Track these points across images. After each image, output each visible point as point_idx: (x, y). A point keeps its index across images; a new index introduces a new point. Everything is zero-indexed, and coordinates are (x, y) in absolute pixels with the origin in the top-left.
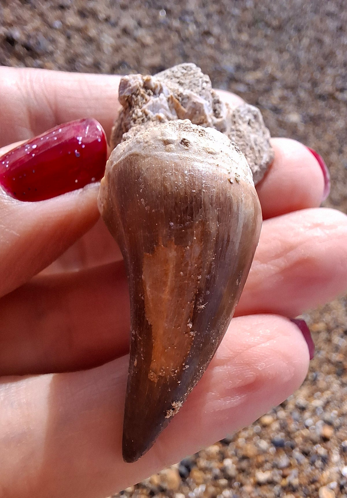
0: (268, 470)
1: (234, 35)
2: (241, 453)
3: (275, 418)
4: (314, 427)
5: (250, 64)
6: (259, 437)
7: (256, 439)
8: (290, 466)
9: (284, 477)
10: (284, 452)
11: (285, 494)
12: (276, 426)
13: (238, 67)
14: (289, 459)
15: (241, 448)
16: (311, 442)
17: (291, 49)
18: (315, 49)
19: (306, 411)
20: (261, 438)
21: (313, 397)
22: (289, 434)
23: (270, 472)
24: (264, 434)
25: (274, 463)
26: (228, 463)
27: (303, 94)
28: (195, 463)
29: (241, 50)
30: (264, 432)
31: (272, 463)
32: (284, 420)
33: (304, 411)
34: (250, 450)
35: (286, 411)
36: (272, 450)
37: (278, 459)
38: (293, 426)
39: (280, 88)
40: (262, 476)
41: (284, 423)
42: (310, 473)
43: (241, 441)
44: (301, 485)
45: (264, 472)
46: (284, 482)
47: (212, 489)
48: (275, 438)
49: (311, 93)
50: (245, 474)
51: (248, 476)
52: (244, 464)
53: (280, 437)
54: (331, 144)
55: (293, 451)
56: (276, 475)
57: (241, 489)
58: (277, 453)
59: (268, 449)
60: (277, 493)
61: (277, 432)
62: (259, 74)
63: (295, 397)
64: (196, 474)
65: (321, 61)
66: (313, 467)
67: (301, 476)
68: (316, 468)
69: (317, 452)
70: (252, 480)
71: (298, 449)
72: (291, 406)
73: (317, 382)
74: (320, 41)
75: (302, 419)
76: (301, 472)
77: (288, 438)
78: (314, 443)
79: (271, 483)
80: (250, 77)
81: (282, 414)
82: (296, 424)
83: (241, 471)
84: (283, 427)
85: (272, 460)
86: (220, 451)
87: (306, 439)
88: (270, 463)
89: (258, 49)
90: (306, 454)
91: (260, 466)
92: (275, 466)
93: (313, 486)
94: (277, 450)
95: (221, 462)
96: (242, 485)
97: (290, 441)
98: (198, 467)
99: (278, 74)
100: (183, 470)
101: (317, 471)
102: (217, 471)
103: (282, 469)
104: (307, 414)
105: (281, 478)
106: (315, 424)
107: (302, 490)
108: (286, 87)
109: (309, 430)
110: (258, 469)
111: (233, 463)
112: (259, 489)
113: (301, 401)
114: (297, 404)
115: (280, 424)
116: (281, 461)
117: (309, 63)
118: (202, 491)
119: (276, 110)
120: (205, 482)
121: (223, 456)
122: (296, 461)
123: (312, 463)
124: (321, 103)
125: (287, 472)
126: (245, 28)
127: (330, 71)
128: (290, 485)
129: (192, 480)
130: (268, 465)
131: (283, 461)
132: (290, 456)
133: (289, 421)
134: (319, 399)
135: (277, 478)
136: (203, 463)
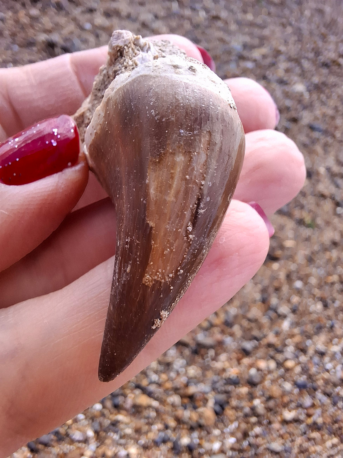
0: (294, 409)
1: (240, 16)
2: (267, 394)
3: (297, 362)
4: (333, 370)
5: (256, 41)
6: (282, 379)
7: (280, 381)
8: (313, 406)
9: (309, 416)
10: (307, 393)
11: (310, 431)
12: (298, 369)
13: (245, 46)
14: (312, 399)
15: (268, 389)
16: (331, 384)
17: (293, 23)
18: (317, 19)
19: (326, 356)
20: (285, 380)
21: (332, 343)
22: (310, 377)
23: (296, 412)
24: (287, 377)
25: (298, 403)
26: (257, 402)
27: (306, 64)
28: (228, 403)
29: (247, 30)
30: (288, 375)
31: (297, 402)
32: (305, 364)
33: (324, 357)
34: (276, 391)
35: (306, 356)
36: (296, 391)
37: (302, 399)
38: (313, 370)
39: (284, 61)
40: (289, 415)
41: (305, 367)
42: (333, 413)
43: (267, 383)
44: (324, 423)
45: (290, 411)
46: (310, 421)
47: (243, 426)
48: (298, 380)
49: (314, 62)
50: (272, 412)
51: (276, 415)
52: (271, 404)
53: (303, 379)
54: (336, 109)
55: (316, 393)
56: (301, 414)
57: (269, 426)
58: (301, 394)
59: (292, 390)
60: (303, 431)
61: (299, 375)
62: (264, 50)
63: (314, 344)
64: (229, 412)
65: (323, 30)
66: (336, 408)
67: (325, 415)
68: (339, 409)
69: (338, 394)
70: (279, 418)
71: (320, 391)
72: (311, 351)
73: (334, 329)
74: (320, 12)
75: (323, 364)
76: (324, 412)
77: (310, 380)
78: (335, 385)
79: (296, 421)
80: (257, 54)
81: (303, 358)
82: (317, 368)
83: (269, 409)
84: (305, 370)
85: (297, 400)
86: (249, 392)
87: (327, 382)
88: (295, 403)
89: (262, 27)
90: (328, 395)
91: (285, 405)
92: (300, 406)
93: (337, 425)
94: (300, 390)
95: (250, 401)
96: (270, 423)
97: (312, 383)
98: (230, 405)
99: (283, 48)
100: (218, 408)
101: (340, 412)
102: (247, 410)
103: (306, 409)
104: (327, 359)
105: (306, 416)
106: (334, 368)
107: (326, 428)
108: (290, 59)
109: (329, 373)
110: (284, 409)
111: (261, 402)
112: (286, 426)
113: (321, 347)
114: (317, 349)
115: (302, 367)
116: (305, 401)
117: (311, 33)
118: (236, 427)
119: (282, 82)
120: (237, 419)
121: (251, 397)
122: (319, 402)
123: (335, 404)
124: (325, 71)
125: (311, 411)
126: (249, 9)
127: (332, 38)
128: (315, 423)
129: (225, 417)
130: (293, 405)
131: (307, 401)
132: (314, 397)
133: (310, 365)
134: (337, 345)
135: (302, 417)
136: (234, 402)
